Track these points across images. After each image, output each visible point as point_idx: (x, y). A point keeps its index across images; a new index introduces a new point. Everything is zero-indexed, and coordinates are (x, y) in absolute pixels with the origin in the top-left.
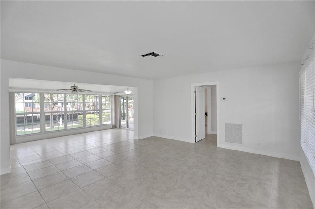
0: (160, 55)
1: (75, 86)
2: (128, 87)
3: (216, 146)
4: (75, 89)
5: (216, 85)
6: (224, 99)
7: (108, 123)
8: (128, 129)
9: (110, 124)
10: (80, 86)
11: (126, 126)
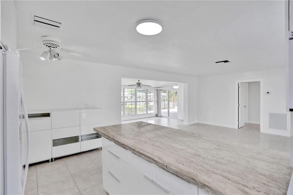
0: (229, 62)
1: (139, 82)
2: (176, 83)
3: (260, 131)
4: (139, 84)
5: (260, 81)
6: (268, 93)
7: (152, 112)
8: (169, 117)
9: (153, 113)
10: (142, 82)
11: (167, 115)
